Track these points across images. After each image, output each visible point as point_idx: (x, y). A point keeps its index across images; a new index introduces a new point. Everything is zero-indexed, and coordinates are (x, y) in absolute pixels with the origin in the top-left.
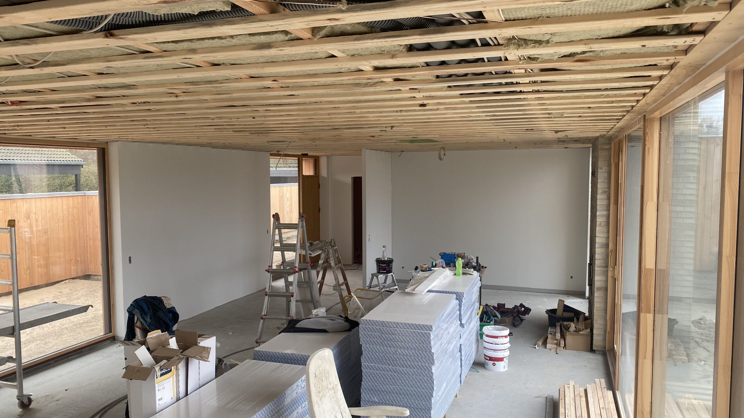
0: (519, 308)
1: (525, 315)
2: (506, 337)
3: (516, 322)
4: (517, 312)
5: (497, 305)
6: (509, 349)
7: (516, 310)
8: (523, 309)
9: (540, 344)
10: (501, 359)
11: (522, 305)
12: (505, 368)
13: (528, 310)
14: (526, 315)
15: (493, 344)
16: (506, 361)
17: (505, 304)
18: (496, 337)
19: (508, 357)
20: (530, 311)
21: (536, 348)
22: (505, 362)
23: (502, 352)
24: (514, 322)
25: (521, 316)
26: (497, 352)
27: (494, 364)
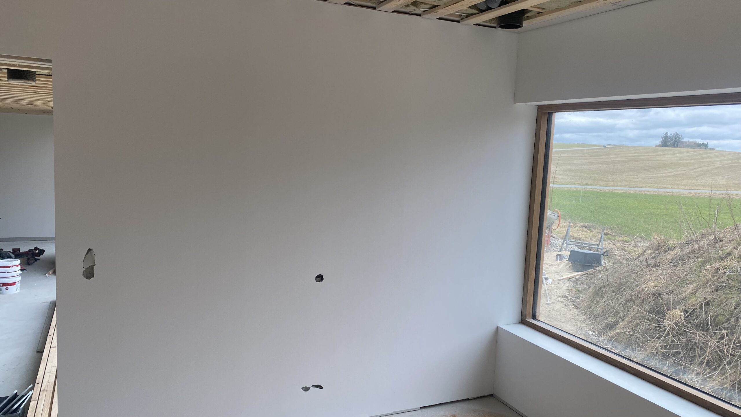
0: (34, 250)
1: (39, 256)
2: (17, 266)
3: (30, 261)
4: (31, 254)
5: (12, 250)
6: (21, 275)
7: (31, 253)
8: (37, 251)
9: (51, 273)
10: (13, 284)
11: (36, 248)
12: (17, 290)
13: (42, 252)
14: (41, 256)
15: (5, 272)
16: (18, 285)
17: (20, 249)
18: (8, 267)
19: (19, 282)
20: (44, 252)
21: (46, 276)
22: (16, 286)
23: (14, 278)
24: (29, 261)
25: (36, 257)
26: (9, 279)
27: (7, 289)
